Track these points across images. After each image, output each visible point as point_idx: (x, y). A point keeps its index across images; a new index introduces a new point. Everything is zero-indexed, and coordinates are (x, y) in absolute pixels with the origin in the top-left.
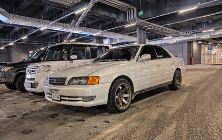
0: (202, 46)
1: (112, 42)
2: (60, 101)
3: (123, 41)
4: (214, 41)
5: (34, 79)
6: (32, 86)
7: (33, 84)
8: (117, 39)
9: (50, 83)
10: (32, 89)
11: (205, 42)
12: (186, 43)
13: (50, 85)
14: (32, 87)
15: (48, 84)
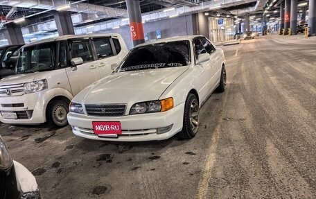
0: (209, 18)
1: (87, 19)
2: (117, 138)
3: (104, 17)
4: (224, 12)
5: (22, 105)
6: (17, 115)
7: (21, 112)
8: (94, 14)
9: (89, 114)
10: (19, 120)
11: (213, 13)
12: (191, 17)
13: (89, 116)
14: (18, 118)
15: (86, 115)
